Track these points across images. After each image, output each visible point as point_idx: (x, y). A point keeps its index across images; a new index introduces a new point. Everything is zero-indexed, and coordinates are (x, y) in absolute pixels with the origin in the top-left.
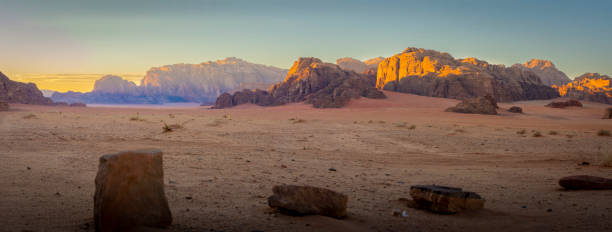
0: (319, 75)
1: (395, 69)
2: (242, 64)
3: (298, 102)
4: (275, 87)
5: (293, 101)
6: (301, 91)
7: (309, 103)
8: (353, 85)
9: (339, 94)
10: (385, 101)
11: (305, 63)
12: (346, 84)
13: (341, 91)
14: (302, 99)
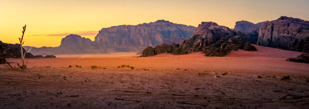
0: (213, 34)
1: (270, 30)
2: (168, 24)
3: (198, 51)
4: (184, 42)
5: (195, 51)
6: (201, 45)
7: (204, 53)
8: (235, 42)
9: (224, 47)
10: (255, 53)
11: (205, 25)
12: (230, 41)
13: (225, 45)
14: (200, 50)
